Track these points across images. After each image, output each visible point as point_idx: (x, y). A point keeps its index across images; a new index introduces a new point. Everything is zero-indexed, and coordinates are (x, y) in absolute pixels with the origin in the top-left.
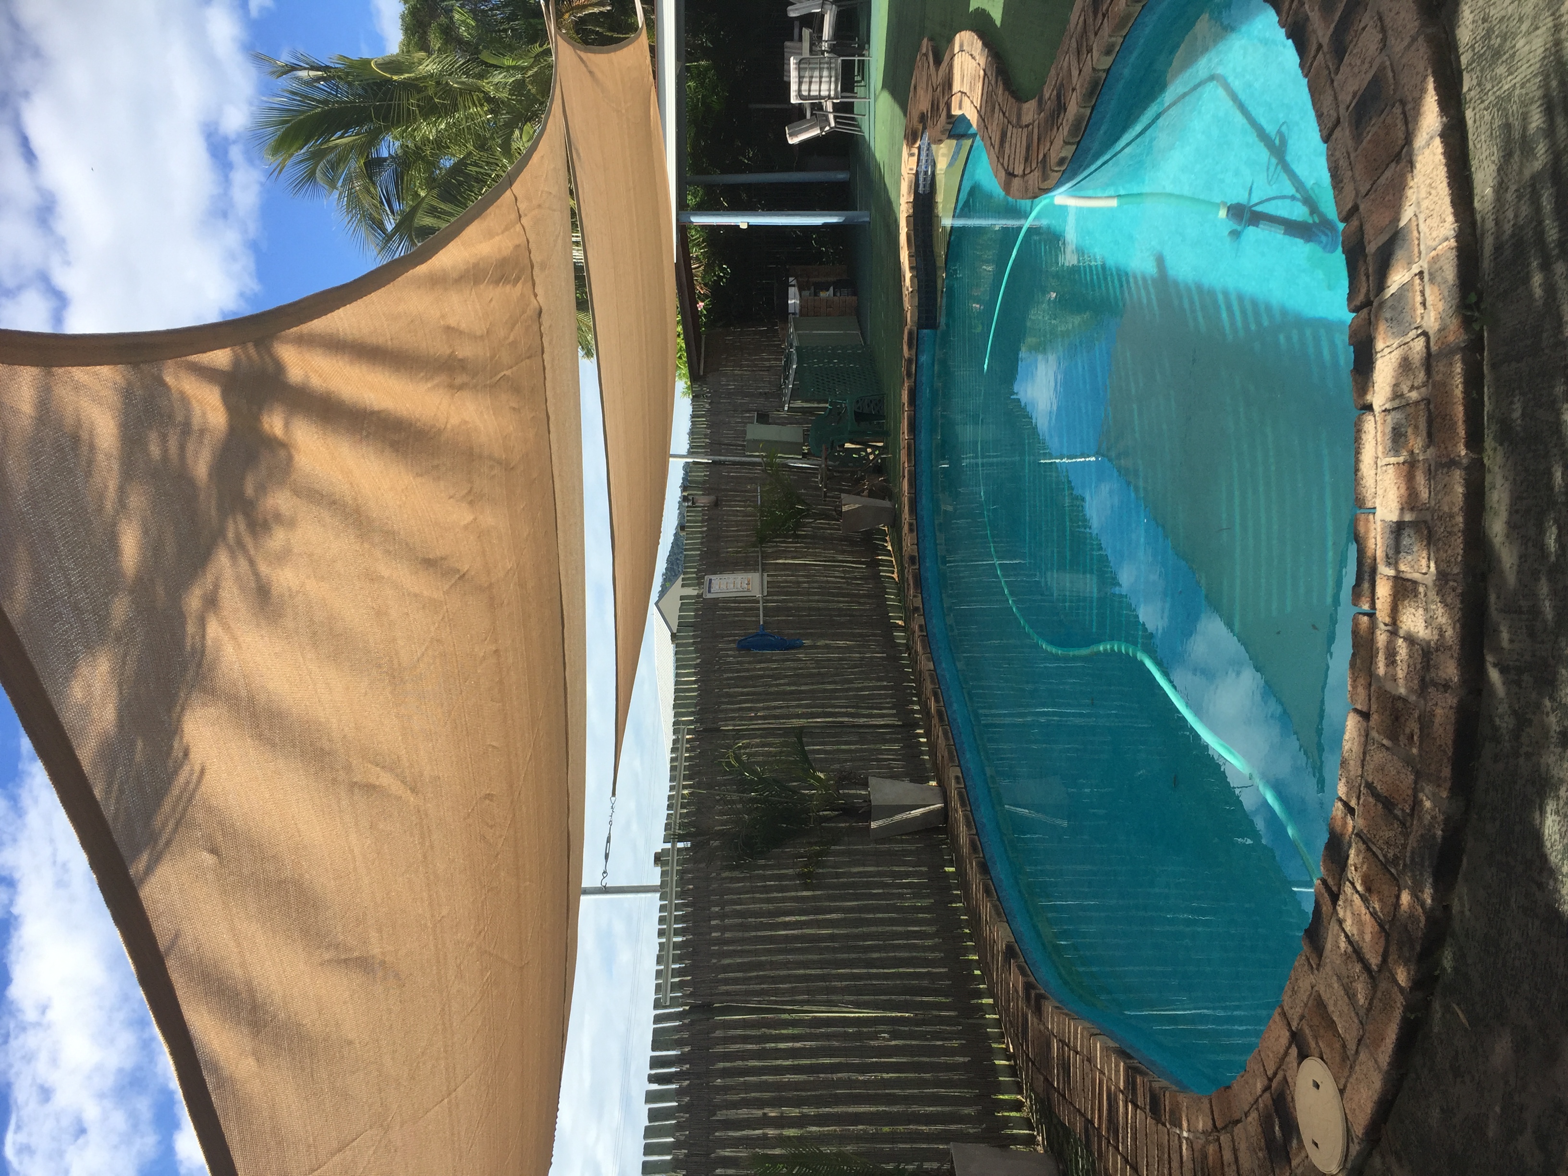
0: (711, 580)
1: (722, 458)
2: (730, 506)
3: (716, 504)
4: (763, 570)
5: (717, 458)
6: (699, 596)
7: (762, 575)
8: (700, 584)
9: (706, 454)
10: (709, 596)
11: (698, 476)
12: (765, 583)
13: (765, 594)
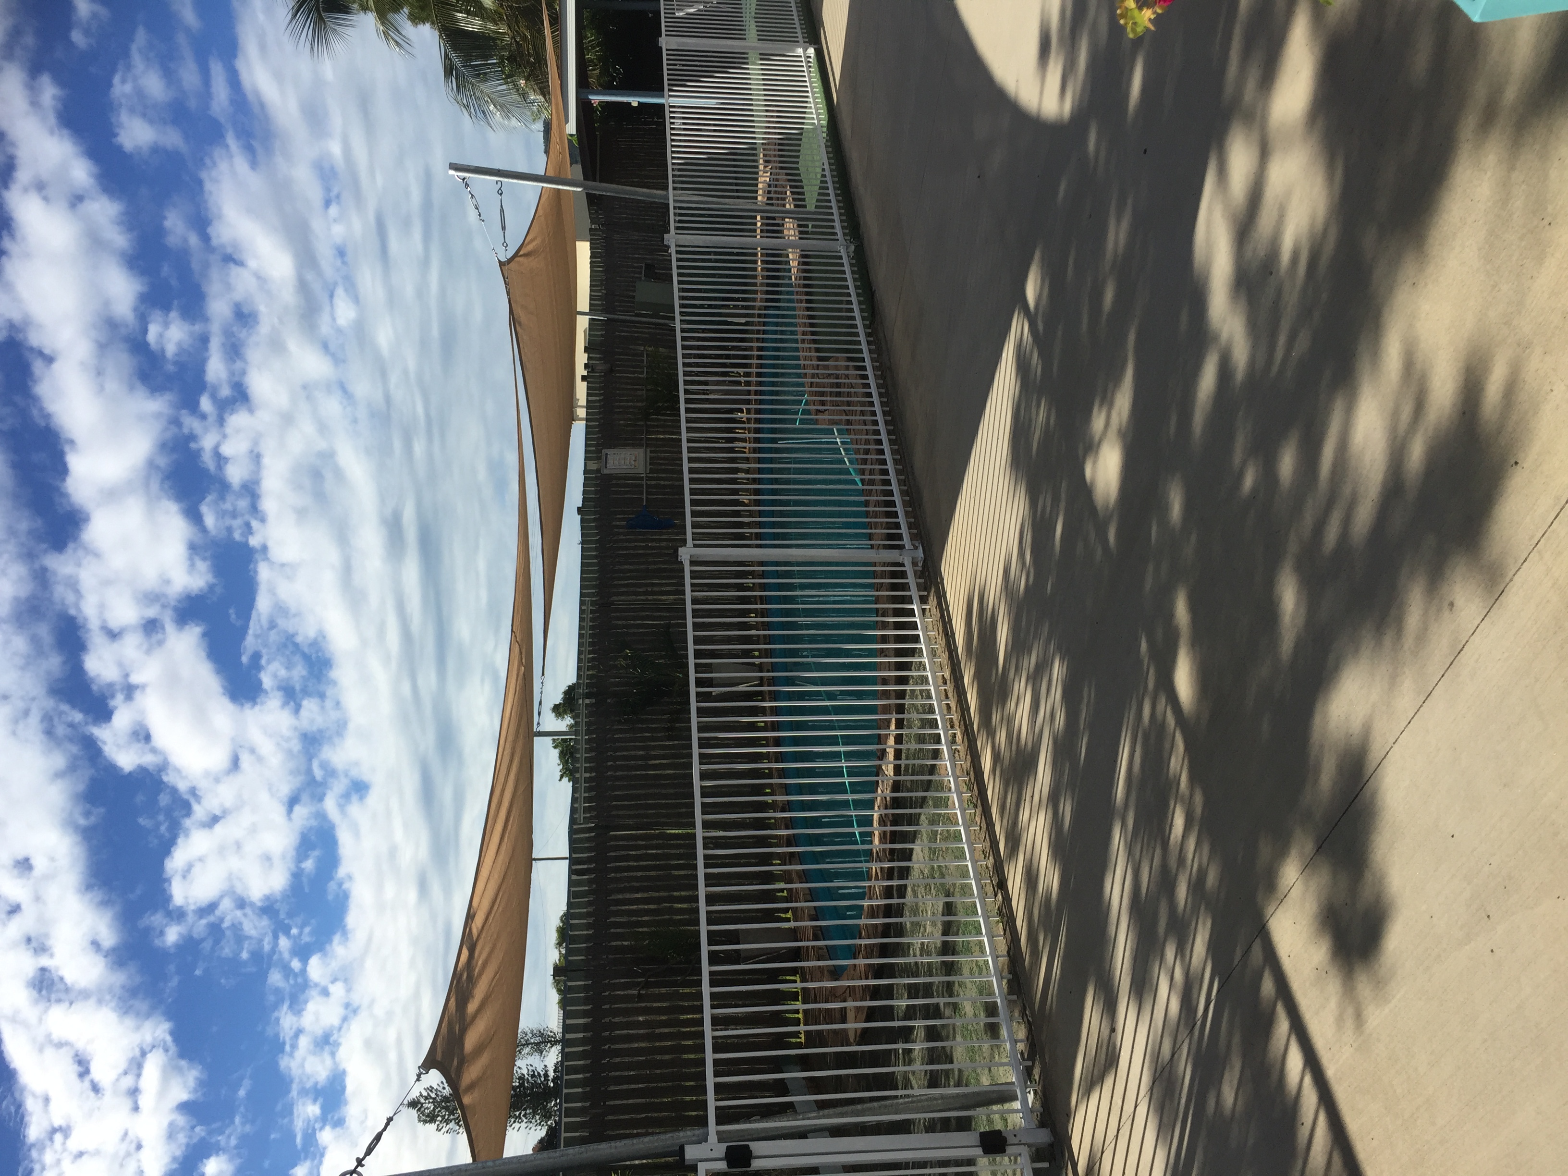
0: (607, 454)
1: (615, 316)
2: (622, 372)
3: (611, 370)
4: (646, 447)
5: (611, 315)
6: (598, 471)
7: (646, 451)
8: (599, 458)
9: (603, 311)
10: (606, 472)
11: (599, 336)
12: (648, 459)
13: (648, 472)
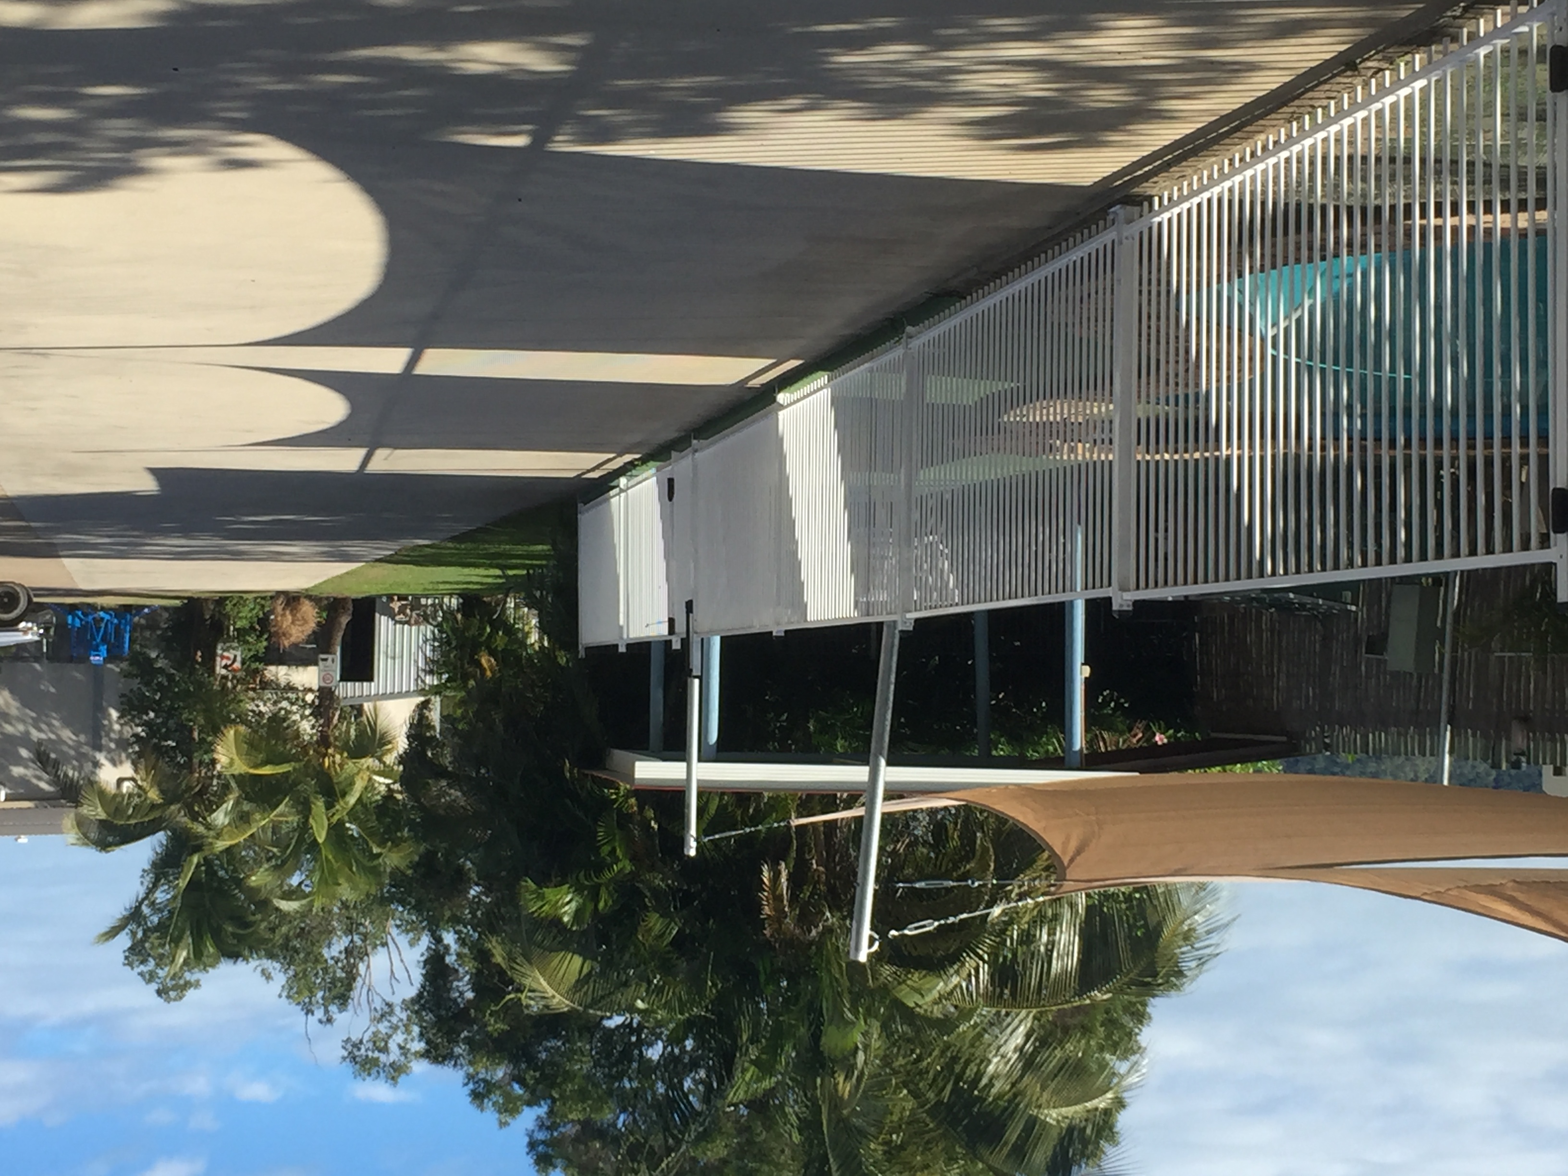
1: (1444, 708)
2: (1528, 698)
3: (1525, 720)
5: (1444, 717)
9: (1438, 735)
11: (1475, 746)
